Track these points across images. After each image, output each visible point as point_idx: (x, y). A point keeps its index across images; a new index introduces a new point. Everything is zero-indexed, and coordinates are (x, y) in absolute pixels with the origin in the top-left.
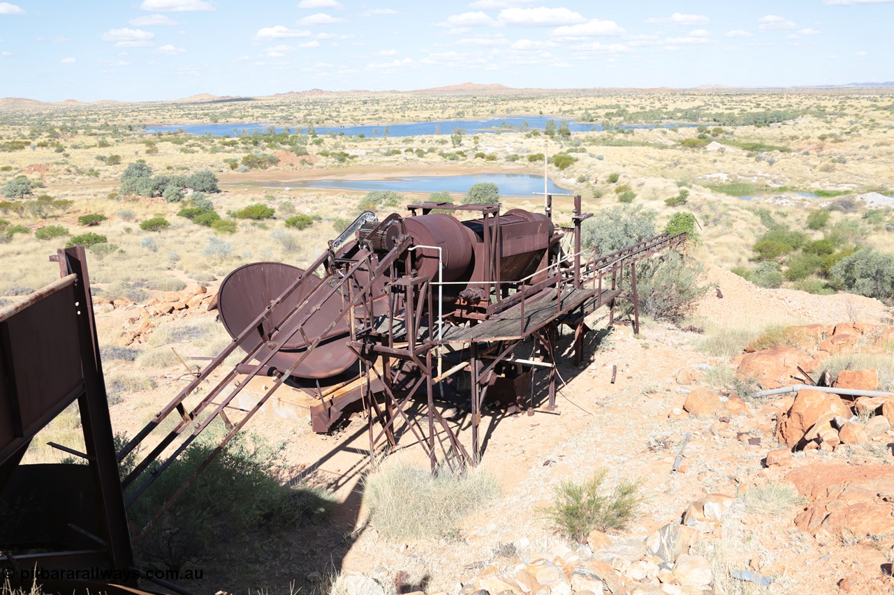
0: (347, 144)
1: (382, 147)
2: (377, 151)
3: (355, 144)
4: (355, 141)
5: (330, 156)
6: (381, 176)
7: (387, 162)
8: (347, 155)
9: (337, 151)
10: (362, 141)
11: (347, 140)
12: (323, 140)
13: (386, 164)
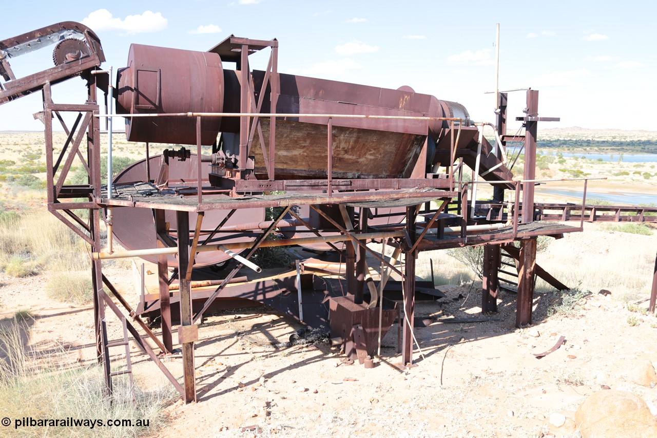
0: (584, 165)
1: (614, 169)
2: (610, 172)
3: (591, 165)
4: (593, 163)
5: (567, 172)
6: (606, 190)
7: (615, 180)
8: (582, 173)
9: (576, 170)
10: (599, 163)
11: (587, 162)
12: (565, 161)
13: (614, 182)
